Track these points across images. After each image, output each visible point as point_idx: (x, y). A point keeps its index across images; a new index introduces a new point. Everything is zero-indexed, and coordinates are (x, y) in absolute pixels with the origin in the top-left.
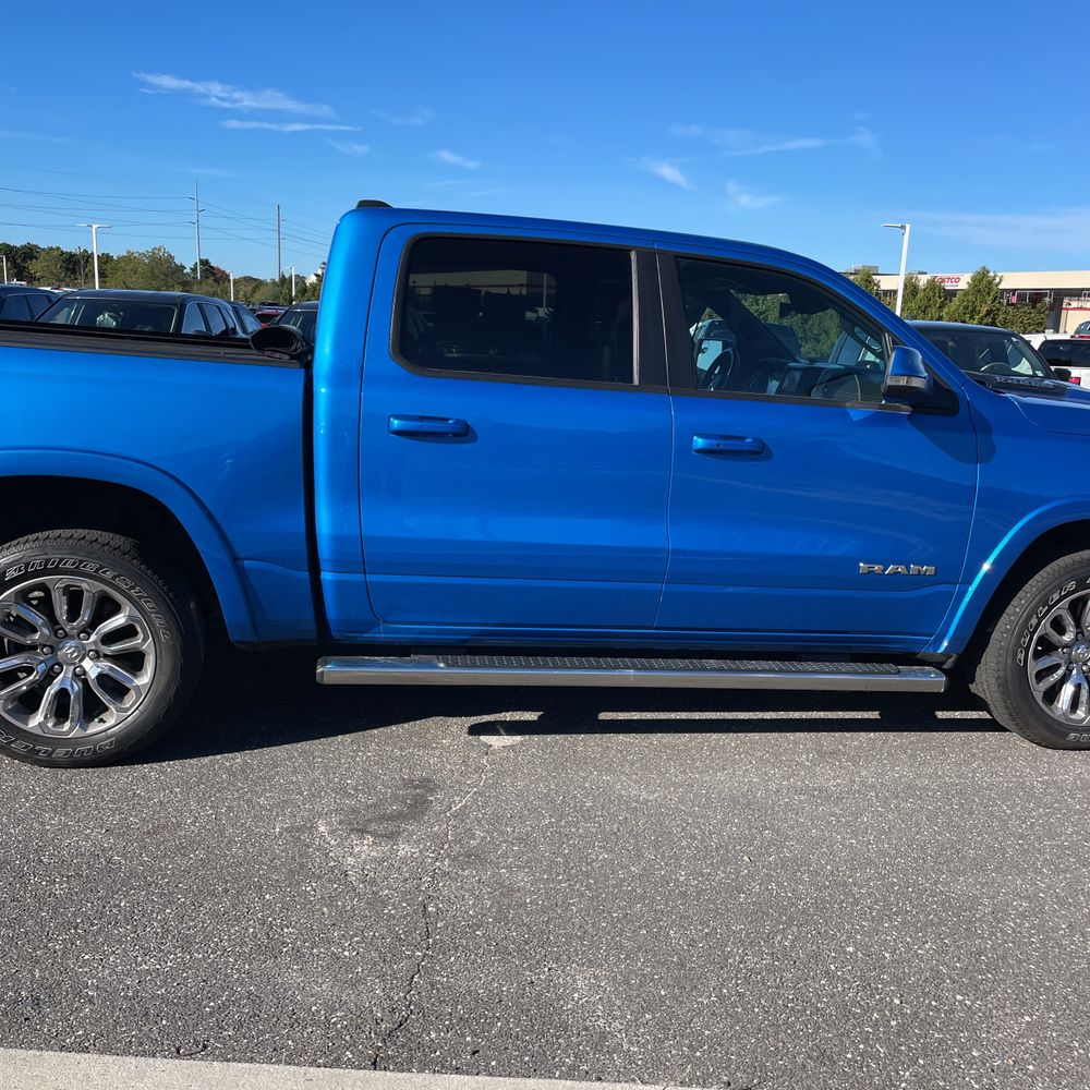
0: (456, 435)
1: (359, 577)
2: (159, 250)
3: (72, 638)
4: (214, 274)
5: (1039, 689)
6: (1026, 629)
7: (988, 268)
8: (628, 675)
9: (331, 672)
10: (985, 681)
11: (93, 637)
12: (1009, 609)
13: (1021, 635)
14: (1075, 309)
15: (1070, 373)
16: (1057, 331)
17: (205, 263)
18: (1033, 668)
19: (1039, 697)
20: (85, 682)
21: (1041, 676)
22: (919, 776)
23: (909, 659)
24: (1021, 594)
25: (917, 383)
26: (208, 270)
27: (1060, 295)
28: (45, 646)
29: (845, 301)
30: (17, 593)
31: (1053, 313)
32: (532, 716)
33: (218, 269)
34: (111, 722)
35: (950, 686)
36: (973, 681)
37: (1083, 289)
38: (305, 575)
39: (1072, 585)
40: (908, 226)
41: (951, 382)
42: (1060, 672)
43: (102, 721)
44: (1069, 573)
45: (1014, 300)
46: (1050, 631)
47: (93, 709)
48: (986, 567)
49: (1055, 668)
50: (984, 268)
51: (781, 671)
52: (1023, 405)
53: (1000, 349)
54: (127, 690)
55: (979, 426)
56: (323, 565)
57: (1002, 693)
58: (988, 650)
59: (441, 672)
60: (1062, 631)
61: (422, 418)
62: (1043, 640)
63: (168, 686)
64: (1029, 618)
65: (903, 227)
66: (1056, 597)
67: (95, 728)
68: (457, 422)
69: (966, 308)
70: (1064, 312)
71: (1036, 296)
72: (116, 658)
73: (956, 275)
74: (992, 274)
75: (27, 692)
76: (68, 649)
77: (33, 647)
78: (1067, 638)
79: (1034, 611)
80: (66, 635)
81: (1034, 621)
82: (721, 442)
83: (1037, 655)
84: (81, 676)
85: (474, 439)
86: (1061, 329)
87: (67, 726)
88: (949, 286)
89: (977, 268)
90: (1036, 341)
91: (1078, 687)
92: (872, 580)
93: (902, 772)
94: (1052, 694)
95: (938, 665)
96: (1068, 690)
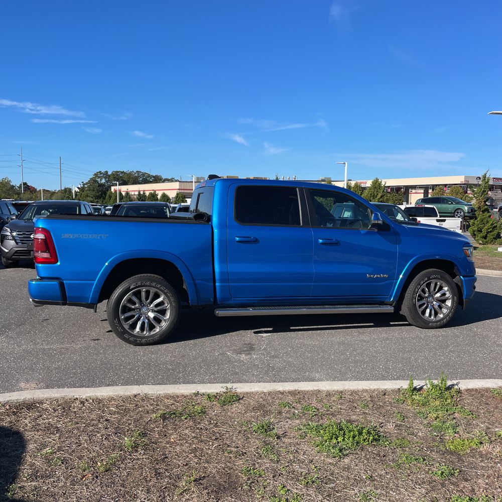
0: (254, 241)
1: (227, 284)
2: (6, 179)
3: (145, 306)
4: (29, 189)
5: (420, 311)
6: (415, 292)
7: (378, 178)
8: (304, 311)
9: (220, 313)
10: (405, 310)
11: (152, 306)
12: (410, 287)
13: (413, 294)
14: (414, 193)
15: (417, 219)
16: (408, 203)
17: (25, 184)
18: (418, 304)
19: (420, 313)
20: (149, 320)
21: (420, 306)
22: (389, 336)
23: (382, 303)
24: (412, 282)
25: (380, 222)
26: (27, 187)
27: (408, 188)
28: (138, 309)
29: (356, 200)
30: (133, 293)
31: (406, 195)
32: (271, 329)
33: (32, 187)
34: (158, 330)
35: (395, 310)
36: (400, 310)
37: (417, 186)
38: (212, 284)
39: (426, 279)
40: (346, 163)
41: (387, 222)
42: (425, 305)
43: (154, 331)
44: (425, 275)
45: (389, 190)
46: (422, 293)
47: (152, 327)
48: (401, 276)
49: (424, 304)
50: (377, 178)
51: (347, 308)
52: (408, 228)
53: (391, 211)
54: (161, 321)
55: (396, 234)
56: (217, 281)
57: (410, 312)
58: (405, 299)
59: (251, 312)
60: (424, 293)
61: (244, 237)
62: (419, 296)
63: (174, 319)
64: (415, 289)
65: (345, 163)
66: (422, 282)
67: (152, 333)
68: (254, 238)
69: (371, 194)
70: (410, 195)
71: (398, 189)
72: (158, 312)
73: (365, 181)
74: (380, 180)
75: (132, 324)
76: (144, 310)
77: (134, 309)
78: (427, 295)
79: (417, 287)
80: (144, 305)
81: (417, 290)
82: (327, 241)
83: (418, 300)
84: (148, 318)
85: (259, 242)
86: (409, 203)
87: (145, 332)
88: (363, 186)
89: (374, 178)
90: (403, 207)
91: (431, 310)
92: (371, 280)
93: (384, 335)
94: (424, 312)
95: (391, 305)
96: (428, 311)
